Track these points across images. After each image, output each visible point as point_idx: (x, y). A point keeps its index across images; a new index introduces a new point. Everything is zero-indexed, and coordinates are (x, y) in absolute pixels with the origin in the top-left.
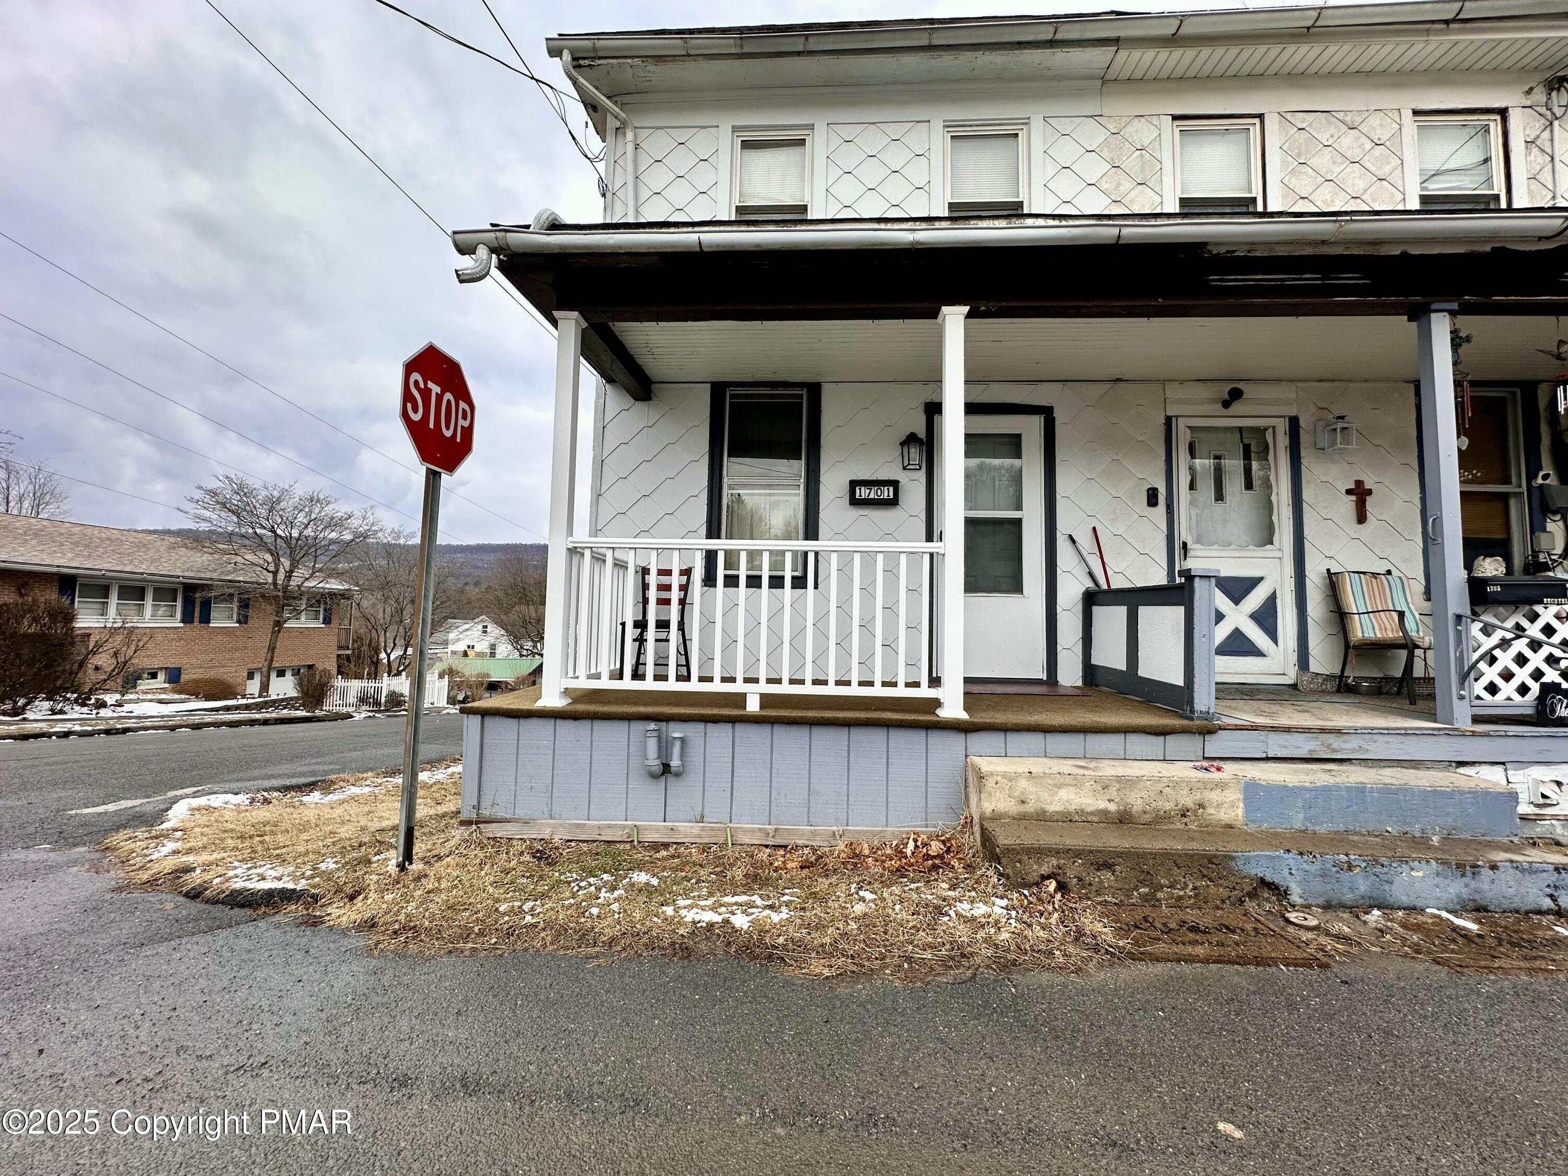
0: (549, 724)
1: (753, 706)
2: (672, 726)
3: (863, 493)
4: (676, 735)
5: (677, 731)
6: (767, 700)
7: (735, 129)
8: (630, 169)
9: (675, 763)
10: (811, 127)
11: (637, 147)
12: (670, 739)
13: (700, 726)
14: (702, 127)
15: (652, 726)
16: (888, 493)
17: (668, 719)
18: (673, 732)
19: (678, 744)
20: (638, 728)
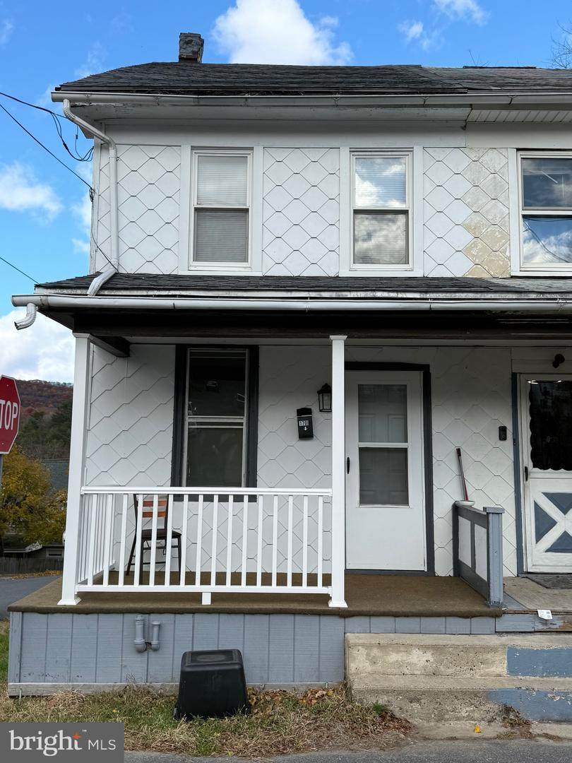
0: (68, 617)
1: (206, 600)
2: (152, 616)
4: (155, 623)
5: (155, 620)
6: (215, 597)
7: (193, 148)
8: (112, 176)
9: (154, 642)
10: (252, 149)
11: (117, 159)
12: (151, 625)
13: (171, 616)
14: (168, 146)
15: (139, 617)
17: (150, 612)
18: (153, 621)
19: (156, 629)
20: (129, 618)
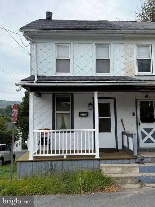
0: (31, 163)
3: (82, 114)
7: (55, 43)
8: (35, 51)
9: (53, 168)
10: (70, 44)
11: (36, 46)
13: (57, 162)
14: (49, 43)
15: (49, 162)
16: (86, 114)
18: (53, 163)
